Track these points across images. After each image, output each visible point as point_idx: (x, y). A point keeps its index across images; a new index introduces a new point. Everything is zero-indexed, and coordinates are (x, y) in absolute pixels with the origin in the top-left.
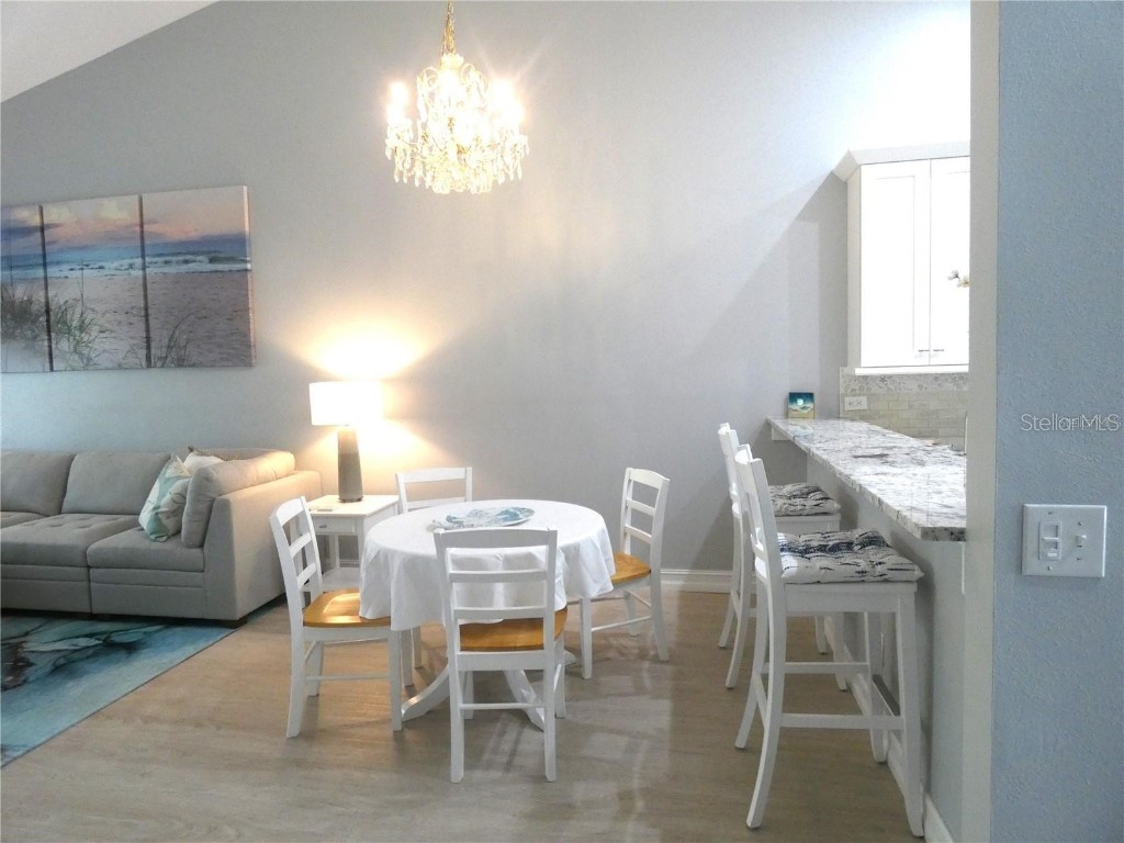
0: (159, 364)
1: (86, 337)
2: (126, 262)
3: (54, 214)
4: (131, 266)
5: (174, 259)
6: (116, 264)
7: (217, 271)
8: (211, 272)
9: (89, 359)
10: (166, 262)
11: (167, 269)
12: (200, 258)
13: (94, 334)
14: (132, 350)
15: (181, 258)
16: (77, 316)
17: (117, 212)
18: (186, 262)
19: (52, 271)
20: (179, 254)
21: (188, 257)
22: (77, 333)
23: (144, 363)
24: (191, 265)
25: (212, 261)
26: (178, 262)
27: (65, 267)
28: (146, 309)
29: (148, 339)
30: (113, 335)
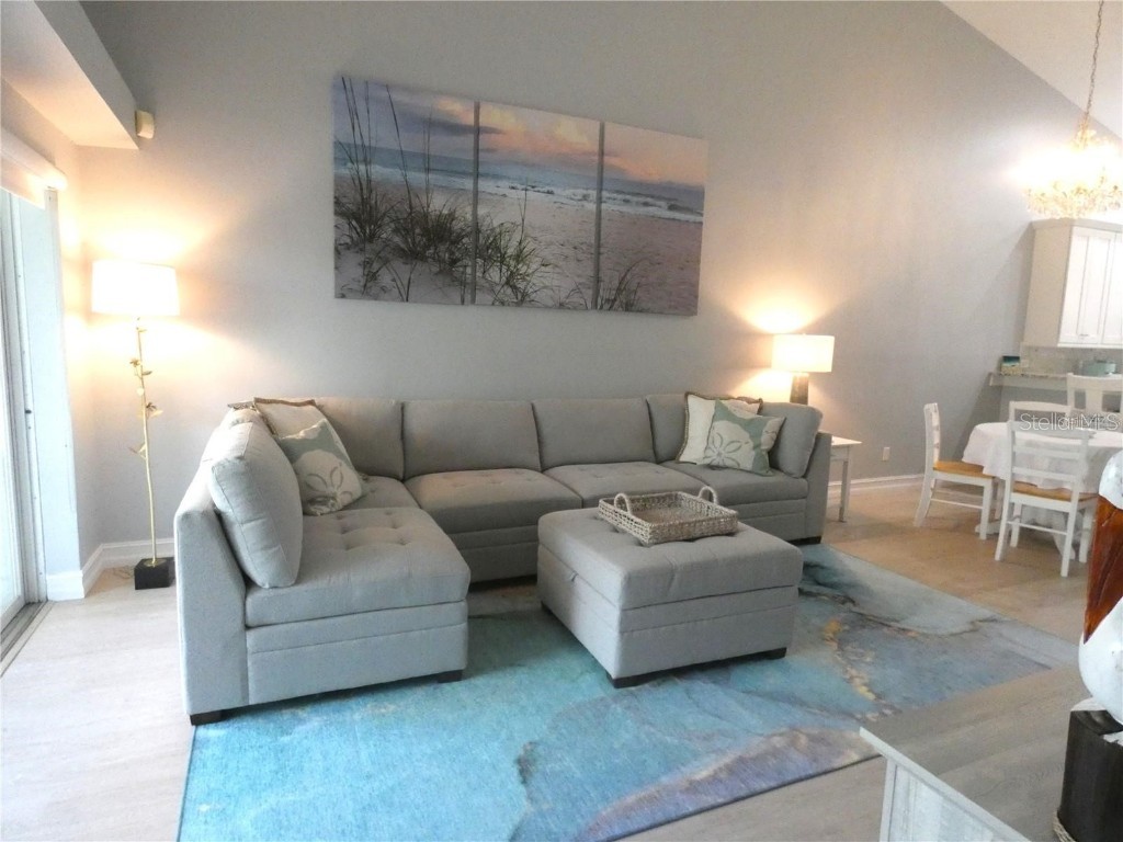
0: (607, 306)
1: (523, 269)
2: (580, 192)
3: (492, 116)
4: (585, 198)
5: (635, 199)
6: (569, 192)
7: (674, 219)
8: (669, 219)
9: (525, 295)
10: (626, 201)
11: (625, 209)
12: (658, 203)
13: (534, 266)
14: (577, 290)
15: (642, 199)
16: (514, 243)
17: (574, 134)
18: (646, 204)
19: (485, 185)
20: (638, 194)
21: (649, 200)
22: (513, 263)
23: (589, 305)
24: (651, 209)
25: (671, 208)
26: (637, 203)
27: (504, 184)
28: (599, 246)
29: (598, 280)
30: (557, 270)
